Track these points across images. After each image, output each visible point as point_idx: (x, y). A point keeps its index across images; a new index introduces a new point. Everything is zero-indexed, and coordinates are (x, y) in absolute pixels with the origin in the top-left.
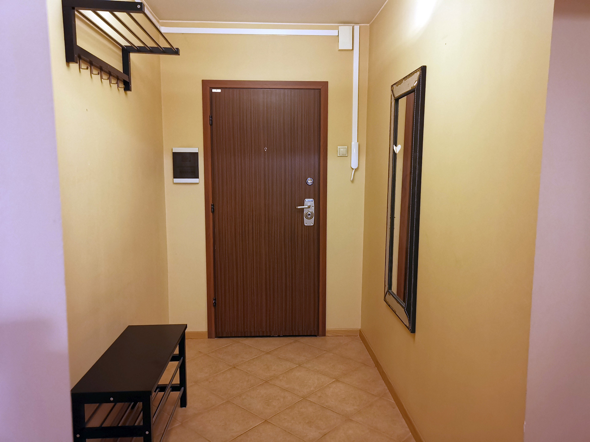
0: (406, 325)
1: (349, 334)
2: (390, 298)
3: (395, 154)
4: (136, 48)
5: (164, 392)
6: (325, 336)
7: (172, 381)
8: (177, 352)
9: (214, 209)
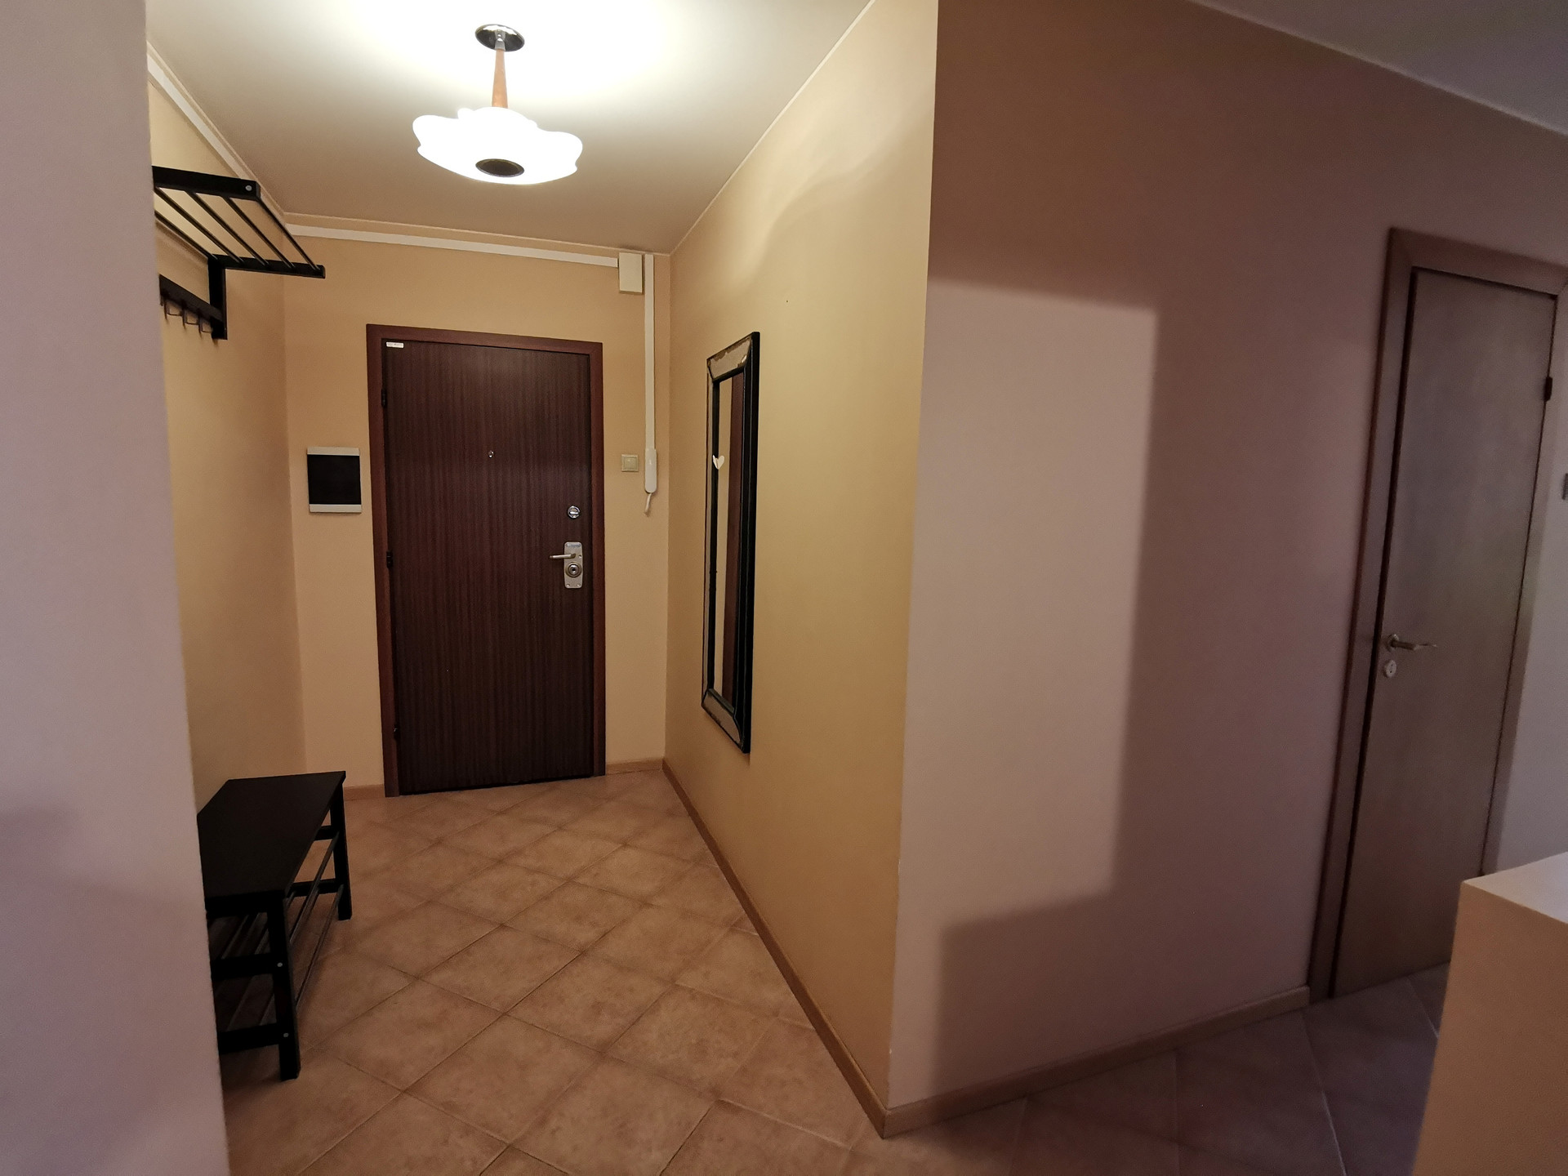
0: (735, 742)
1: (645, 768)
2: (710, 701)
3: (715, 471)
4: (237, 261)
5: (305, 897)
6: (604, 774)
7: (322, 874)
8: (327, 821)
9: (392, 561)
